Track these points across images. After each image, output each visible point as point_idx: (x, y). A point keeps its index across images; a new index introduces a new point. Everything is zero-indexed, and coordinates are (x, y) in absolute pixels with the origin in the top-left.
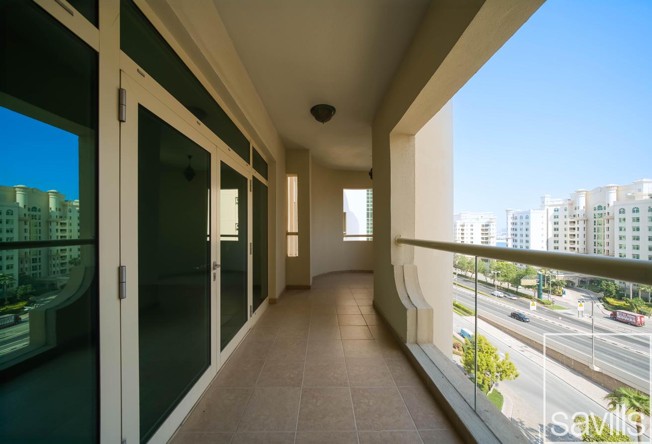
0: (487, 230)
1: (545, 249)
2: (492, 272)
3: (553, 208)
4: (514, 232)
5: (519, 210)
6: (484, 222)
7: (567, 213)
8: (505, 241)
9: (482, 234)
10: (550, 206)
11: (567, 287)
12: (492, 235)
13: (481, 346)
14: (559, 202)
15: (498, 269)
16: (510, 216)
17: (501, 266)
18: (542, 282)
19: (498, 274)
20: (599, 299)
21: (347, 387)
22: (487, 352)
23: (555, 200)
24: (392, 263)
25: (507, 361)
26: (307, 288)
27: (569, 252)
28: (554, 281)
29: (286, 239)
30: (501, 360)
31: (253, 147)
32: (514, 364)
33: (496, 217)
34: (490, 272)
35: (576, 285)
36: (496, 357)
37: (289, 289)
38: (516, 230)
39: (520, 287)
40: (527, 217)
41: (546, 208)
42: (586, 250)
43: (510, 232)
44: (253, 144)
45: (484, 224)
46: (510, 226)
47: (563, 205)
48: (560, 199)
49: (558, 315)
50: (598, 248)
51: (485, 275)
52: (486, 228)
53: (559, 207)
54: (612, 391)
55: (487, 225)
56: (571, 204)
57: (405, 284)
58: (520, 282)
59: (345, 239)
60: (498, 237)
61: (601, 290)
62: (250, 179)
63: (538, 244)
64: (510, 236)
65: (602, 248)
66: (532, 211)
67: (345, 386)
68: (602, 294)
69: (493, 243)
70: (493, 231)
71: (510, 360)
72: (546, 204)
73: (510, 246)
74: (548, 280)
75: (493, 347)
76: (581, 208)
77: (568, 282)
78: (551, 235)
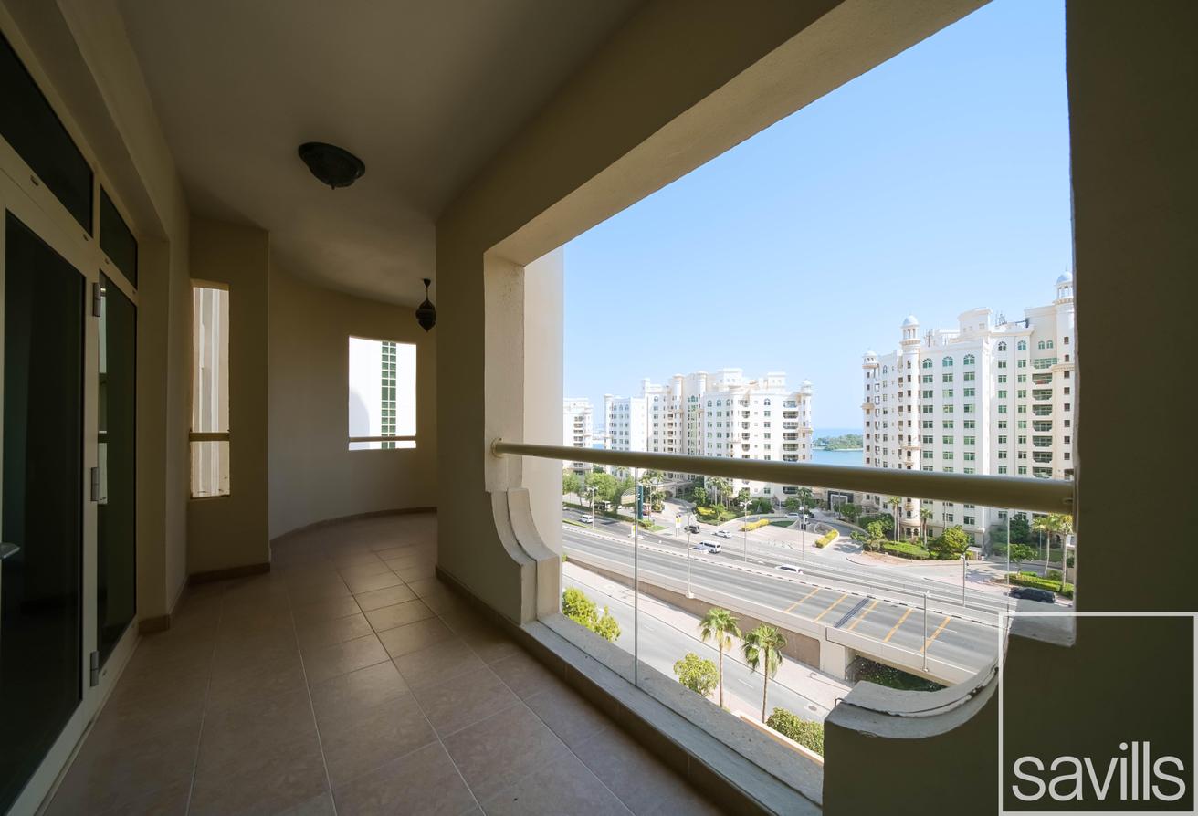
0: (581, 425)
1: (645, 451)
2: (588, 489)
3: (653, 397)
4: (613, 429)
5: (618, 397)
6: (577, 413)
7: (666, 404)
8: (602, 442)
9: (575, 431)
10: (650, 393)
11: (666, 500)
12: (588, 434)
13: (576, 606)
14: (659, 388)
15: (595, 484)
16: (609, 405)
17: (598, 479)
18: (642, 496)
19: (595, 491)
20: (693, 510)
21: (435, 742)
22: (583, 614)
23: (654, 387)
24: (487, 489)
25: (608, 617)
26: (262, 569)
27: (667, 452)
28: (654, 493)
29: (189, 450)
30: (600, 616)
31: (102, 189)
32: (616, 618)
33: (592, 406)
34: (586, 490)
35: (674, 495)
36: (594, 618)
37: (199, 582)
38: (615, 425)
39: (620, 507)
40: (627, 408)
41: (647, 395)
42: (682, 450)
43: (609, 428)
44: (102, 179)
45: (578, 416)
46: (609, 420)
47: (662, 393)
48: (659, 385)
49: (658, 538)
50: (692, 447)
51: (579, 495)
52: (580, 422)
53: (658, 396)
54: (701, 617)
55: (581, 418)
56: (669, 393)
57: (510, 524)
58: (620, 499)
59: (353, 446)
60: (595, 435)
61: (695, 499)
62: (92, 277)
63: (638, 445)
64: (608, 435)
65: (694, 447)
66: (632, 399)
67: (431, 741)
68: (694, 504)
69: (589, 444)
70: (589, 428)
71: (611, 615)
72: (646, 390)
73: (609, 447)
74: (649, 493)
75: (591, 602)
76: (678, 398)
77: (667, 492)
78: (651, 433)
